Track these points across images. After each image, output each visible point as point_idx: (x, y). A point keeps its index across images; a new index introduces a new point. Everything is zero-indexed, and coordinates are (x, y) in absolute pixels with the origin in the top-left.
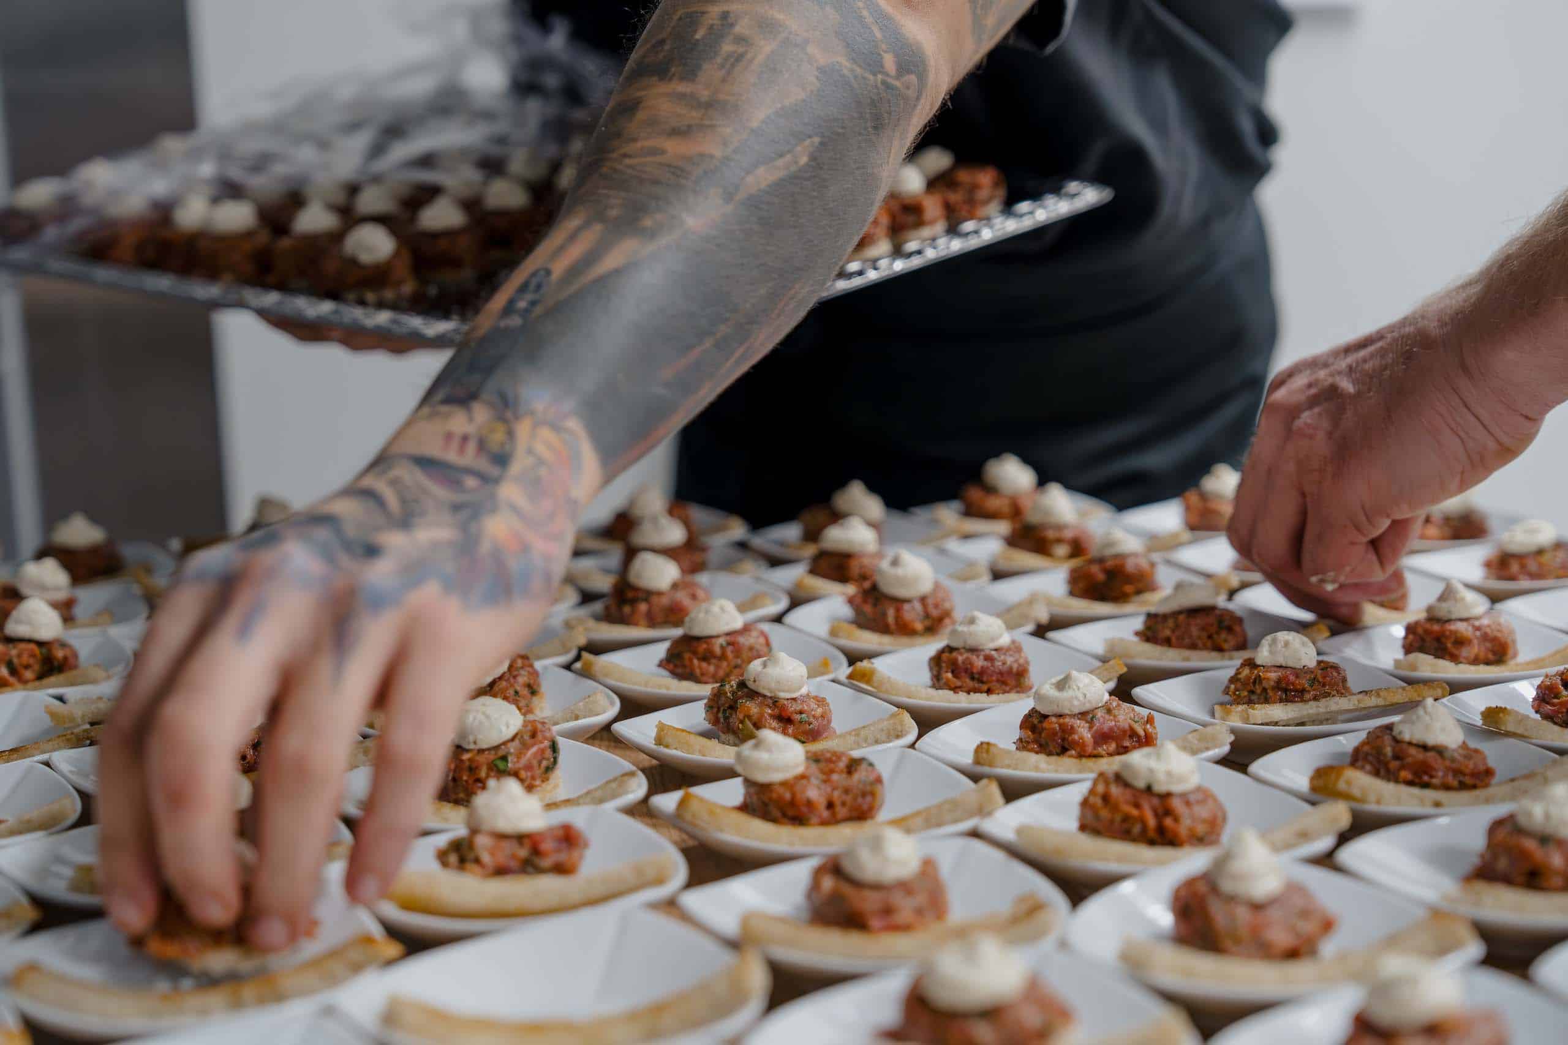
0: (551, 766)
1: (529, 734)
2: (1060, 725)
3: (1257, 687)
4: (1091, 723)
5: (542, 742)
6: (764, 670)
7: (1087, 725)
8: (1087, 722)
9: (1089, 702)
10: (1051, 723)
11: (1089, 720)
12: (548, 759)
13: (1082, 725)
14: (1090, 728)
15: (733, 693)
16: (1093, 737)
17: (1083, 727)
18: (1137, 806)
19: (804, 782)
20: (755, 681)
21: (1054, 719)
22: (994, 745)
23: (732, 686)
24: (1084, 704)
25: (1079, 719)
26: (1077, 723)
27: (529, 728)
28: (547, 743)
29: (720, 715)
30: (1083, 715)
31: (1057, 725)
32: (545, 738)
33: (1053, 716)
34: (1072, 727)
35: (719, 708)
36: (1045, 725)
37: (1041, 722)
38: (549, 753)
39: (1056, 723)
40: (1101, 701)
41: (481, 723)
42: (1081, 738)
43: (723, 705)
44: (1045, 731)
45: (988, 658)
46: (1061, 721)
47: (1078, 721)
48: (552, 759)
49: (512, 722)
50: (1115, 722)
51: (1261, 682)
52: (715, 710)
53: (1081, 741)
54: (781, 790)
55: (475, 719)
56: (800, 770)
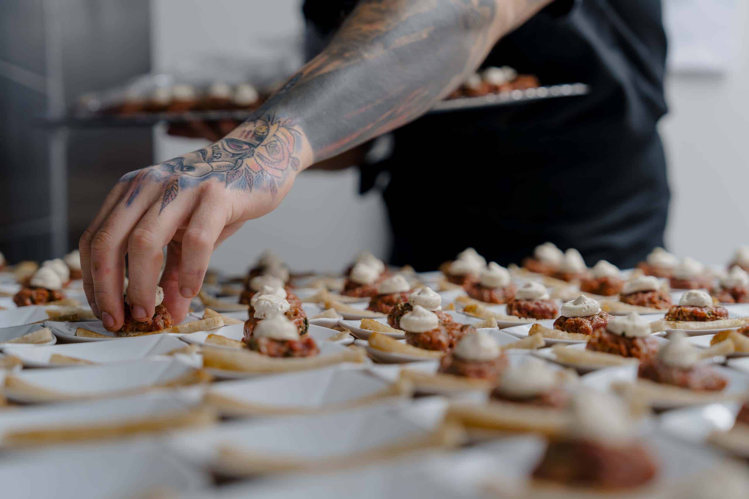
0: (304, 331)
1: (293, 314)
2: (575, 321)
3: (680, 315)
4: (592, 321)
5: (299, 318)
6: (419, 296)
7: (590, 322)
8: (589, 320)
9: (591, 310)
10: (570, 320)
11: (591, 319)
12: (303, 328)
13: (587, 321)
14: (591, 323)
15: (402, 308)
16: (593, 327)
17: (588, 323)
18: (617, 343)
19: (437, 333)
20: (413, 302)
21: (572, 319)
22: (540, 325)
23: (401, 305)
24: (588, 311)
25: (586, 319)
26: (584, 320)
27: (293, 311)
28: (302, 319)
29: (395, 319)
30: (587, 317)
31: (573, 321)
32: (301, 316)
33: (571, 318)
34: (581, 322)
35: (394, 317)
36: (567, 322)
37: (565, 321)
38: (303, 325)
39: (573, 320)
40: (597, 311)
41: (268, 305)
42: (587, 327)
43: (396, 314)
44: (567, 324)
45: (537, 304)
46: (576, 319)
47: (585, 320)
48: (305, 328)
49: (284, 306)
50: (605, 321)
51: (682, 313)
52: (392, 317)
53: (586, 329)
54: (425, 336)
55: (265, 303)
56: (436, 327)
